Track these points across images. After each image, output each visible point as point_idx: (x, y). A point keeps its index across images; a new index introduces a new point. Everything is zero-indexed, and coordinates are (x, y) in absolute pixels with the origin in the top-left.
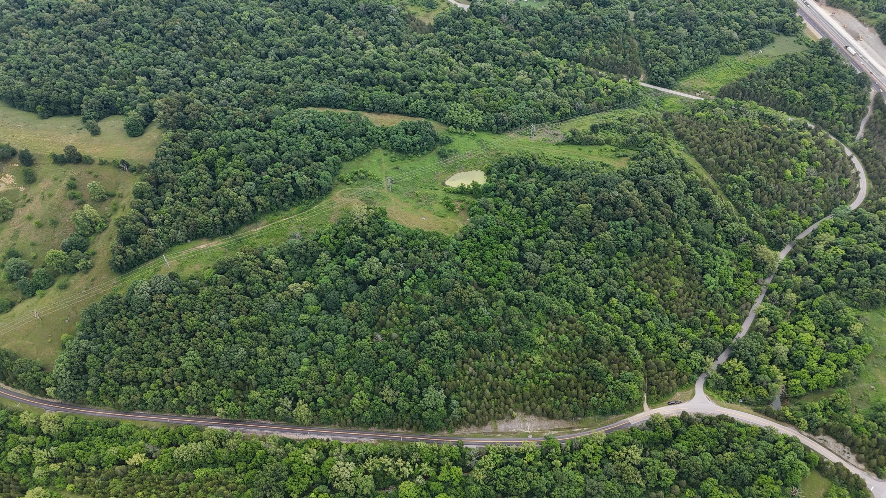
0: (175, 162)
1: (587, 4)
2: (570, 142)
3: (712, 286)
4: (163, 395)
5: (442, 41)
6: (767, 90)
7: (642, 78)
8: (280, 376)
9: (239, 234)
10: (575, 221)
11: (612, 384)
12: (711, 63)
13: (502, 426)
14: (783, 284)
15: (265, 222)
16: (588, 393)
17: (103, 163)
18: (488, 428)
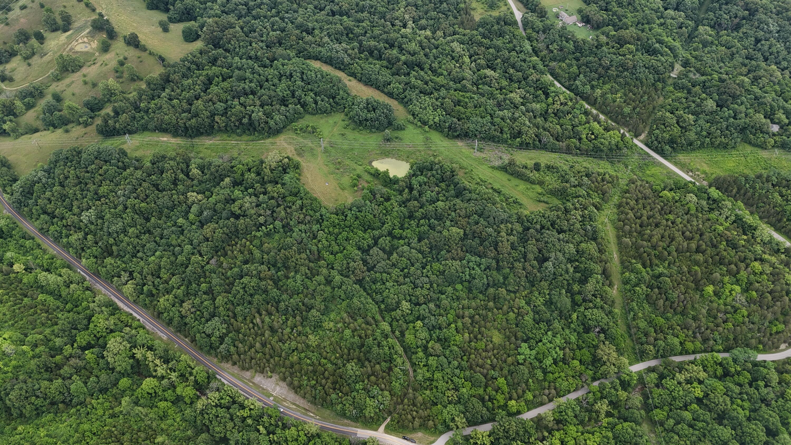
0: (189, 68)
1: (630, 46)
2: (504, 169)
3: (523, 357)
4: (61, 233)
5: (471, 40)
6: (767, 198)
7: (642, 137)
8: (134, 256)
9: (196, 141)
10: (438, 239)
11: (358, 391)
12: (725, 147)
13: (258, 379)
14: (605, 392)
15: (218, 138)
16: (334, 389)
17: (150, 54)
18: (248, 374)
